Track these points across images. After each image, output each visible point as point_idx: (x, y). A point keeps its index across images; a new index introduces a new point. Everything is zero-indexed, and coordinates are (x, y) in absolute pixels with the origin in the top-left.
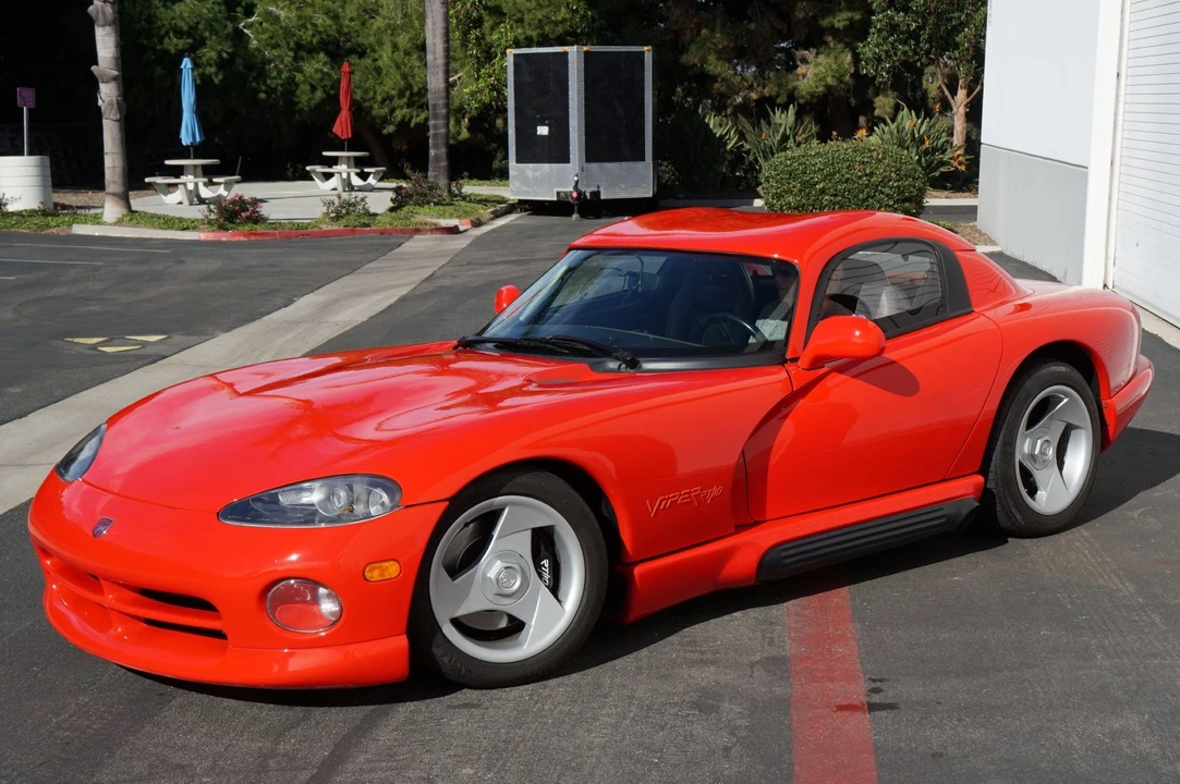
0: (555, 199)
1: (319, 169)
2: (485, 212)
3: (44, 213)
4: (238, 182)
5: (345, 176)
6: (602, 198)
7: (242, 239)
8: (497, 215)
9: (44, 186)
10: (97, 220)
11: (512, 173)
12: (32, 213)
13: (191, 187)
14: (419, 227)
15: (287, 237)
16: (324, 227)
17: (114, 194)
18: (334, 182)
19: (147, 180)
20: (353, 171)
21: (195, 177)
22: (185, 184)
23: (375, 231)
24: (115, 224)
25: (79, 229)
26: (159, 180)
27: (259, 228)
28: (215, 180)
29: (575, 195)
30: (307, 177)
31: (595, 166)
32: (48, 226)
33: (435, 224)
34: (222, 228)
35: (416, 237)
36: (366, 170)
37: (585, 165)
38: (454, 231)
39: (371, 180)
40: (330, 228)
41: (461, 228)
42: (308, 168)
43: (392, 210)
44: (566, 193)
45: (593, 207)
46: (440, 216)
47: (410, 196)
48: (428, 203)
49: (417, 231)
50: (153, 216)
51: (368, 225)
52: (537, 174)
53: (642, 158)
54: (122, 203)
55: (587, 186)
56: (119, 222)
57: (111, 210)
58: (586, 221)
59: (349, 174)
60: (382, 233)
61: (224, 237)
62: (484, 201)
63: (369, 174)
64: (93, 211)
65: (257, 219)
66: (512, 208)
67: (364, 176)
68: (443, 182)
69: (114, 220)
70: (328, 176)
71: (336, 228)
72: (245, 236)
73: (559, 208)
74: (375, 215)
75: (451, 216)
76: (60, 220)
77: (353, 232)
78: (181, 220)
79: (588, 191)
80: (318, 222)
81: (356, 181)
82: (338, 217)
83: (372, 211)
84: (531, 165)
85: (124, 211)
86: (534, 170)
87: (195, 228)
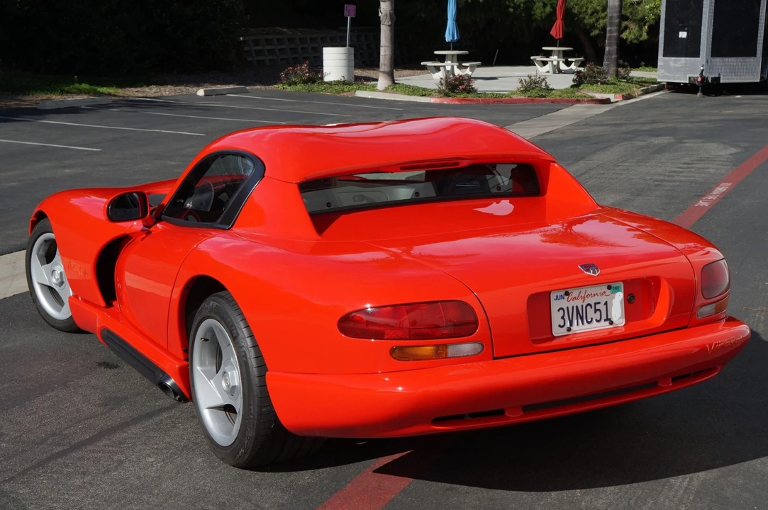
0: (687, 82)
1: (539, 58)
2: (636, 90)
3: (344, 83)
4: (478, 66)
5: (555, 63)
6: (721, 82)
7: (457, 103)
8: (646, 92)
9: (349, 66)
10: (373, 89)
11: (660, 63)
12: (338, 83)
13: (448, 68)
14: (580, 98)
15: (487, 102)
16: (515, 97)
17: (384, 72)
18: (548, 67)
19: (422, 63)
20: (562, 60)
21: (452, 62)
22: (444, 67)
23: (548, 100)
24: (383, 91)
25: (361, 94)
26: (429, 64)
27: (470, 96)
28: (464, 64)
29: (699, 79)
30: (531, 63)
31: (718, 60)
32: (343, 91)
33: (591, 97)
34: (447, 95)
35: (578, 105)
36: (570, 60)
37: (710, 59)
38: (607, 101)
39: (573, 67)
40: (519, 97)
41: (612, 100)
42: (532, 58)
43: (572, 86)
44: (694, 78)
45: (712, 88)
46: (597, 92)
47: (586, 78)
48: (597, 82)
49: (578, 101)
50: (407, 86)
51: (544, 97)
52: (678, 65)
53: (754, 55)
54: (388, 78)
55: (711, 73)
56: (386, 90)
57: (383, 82)
58: (707, 98)
59: (558, 62)
60: (553, 102)
61: (446, 101)
62: (641, 82)
63: (572, 62)
64: (372, 83)
65: (470, 90)
66: (661, 87)
67: (568, 64)
68: (613, 69)
69: (383, 89)
70: (544, 63)
71: (522, 97)
72: (459, 100)
73: (689, 88)
74: (552, 90)
75: (610, 92)
76: (351, 87)
77: (533, 100)
78: (424, 89)
79: (710, 77)
80: (513, 93)
81: (563, 67)
82: (526, 90)
83: (551, 87)
84: (673, 58)
85: (390, 83)
86: (675, 62)
87: (430, 95)
